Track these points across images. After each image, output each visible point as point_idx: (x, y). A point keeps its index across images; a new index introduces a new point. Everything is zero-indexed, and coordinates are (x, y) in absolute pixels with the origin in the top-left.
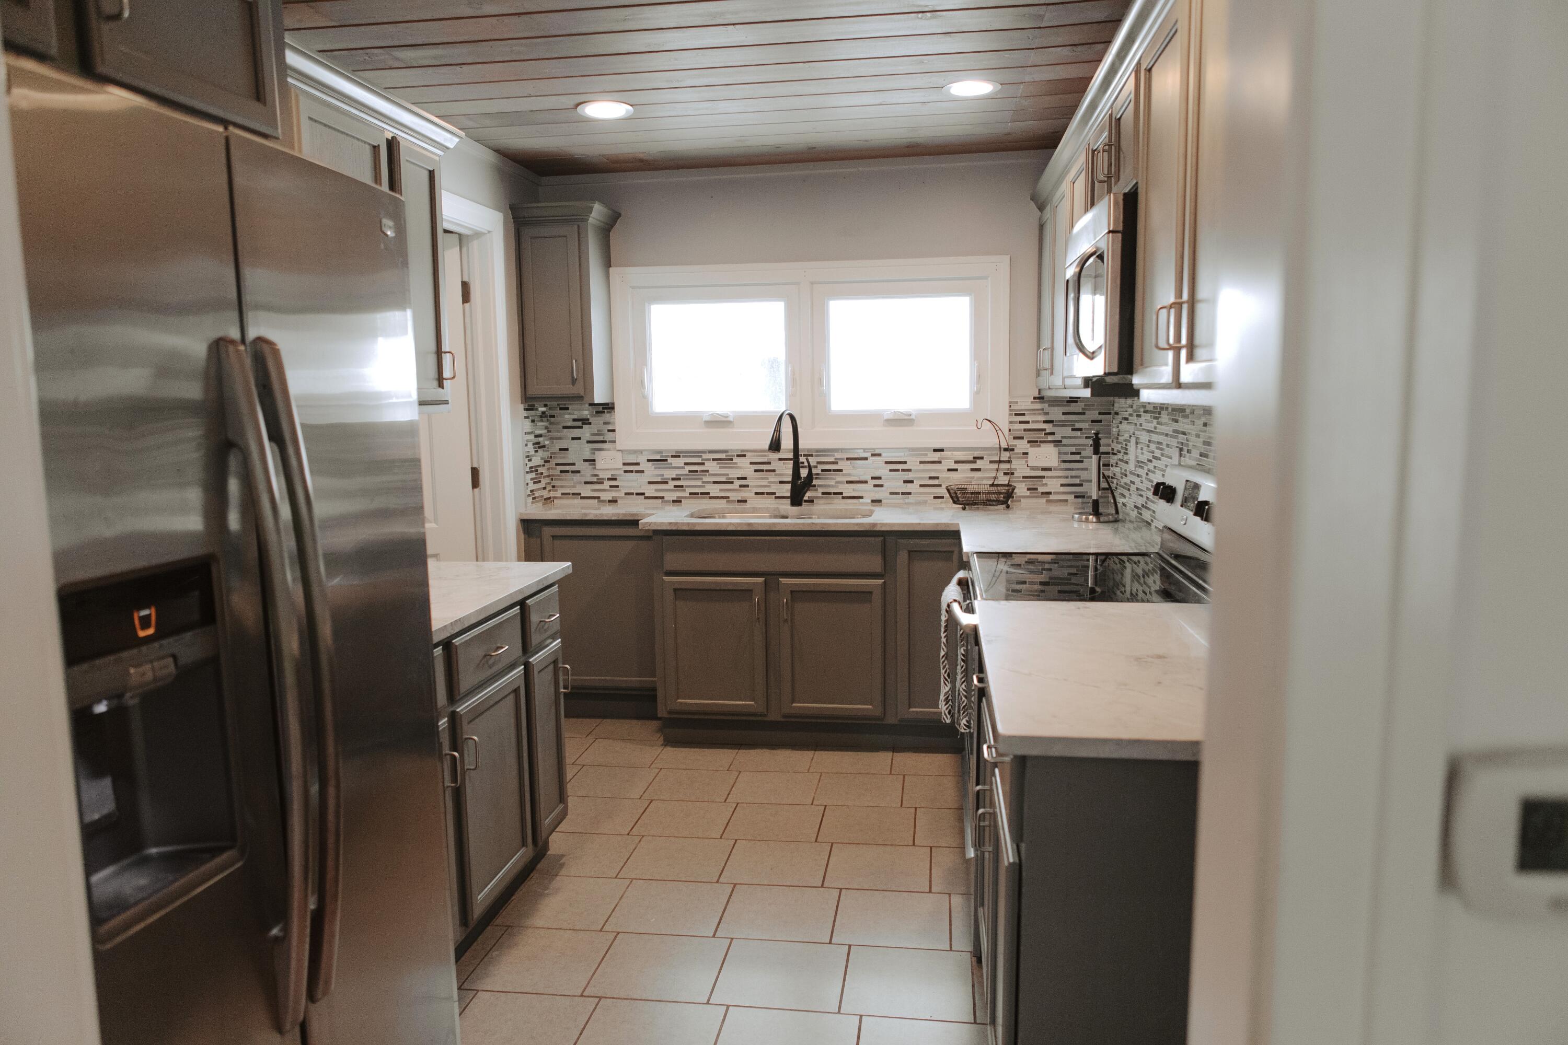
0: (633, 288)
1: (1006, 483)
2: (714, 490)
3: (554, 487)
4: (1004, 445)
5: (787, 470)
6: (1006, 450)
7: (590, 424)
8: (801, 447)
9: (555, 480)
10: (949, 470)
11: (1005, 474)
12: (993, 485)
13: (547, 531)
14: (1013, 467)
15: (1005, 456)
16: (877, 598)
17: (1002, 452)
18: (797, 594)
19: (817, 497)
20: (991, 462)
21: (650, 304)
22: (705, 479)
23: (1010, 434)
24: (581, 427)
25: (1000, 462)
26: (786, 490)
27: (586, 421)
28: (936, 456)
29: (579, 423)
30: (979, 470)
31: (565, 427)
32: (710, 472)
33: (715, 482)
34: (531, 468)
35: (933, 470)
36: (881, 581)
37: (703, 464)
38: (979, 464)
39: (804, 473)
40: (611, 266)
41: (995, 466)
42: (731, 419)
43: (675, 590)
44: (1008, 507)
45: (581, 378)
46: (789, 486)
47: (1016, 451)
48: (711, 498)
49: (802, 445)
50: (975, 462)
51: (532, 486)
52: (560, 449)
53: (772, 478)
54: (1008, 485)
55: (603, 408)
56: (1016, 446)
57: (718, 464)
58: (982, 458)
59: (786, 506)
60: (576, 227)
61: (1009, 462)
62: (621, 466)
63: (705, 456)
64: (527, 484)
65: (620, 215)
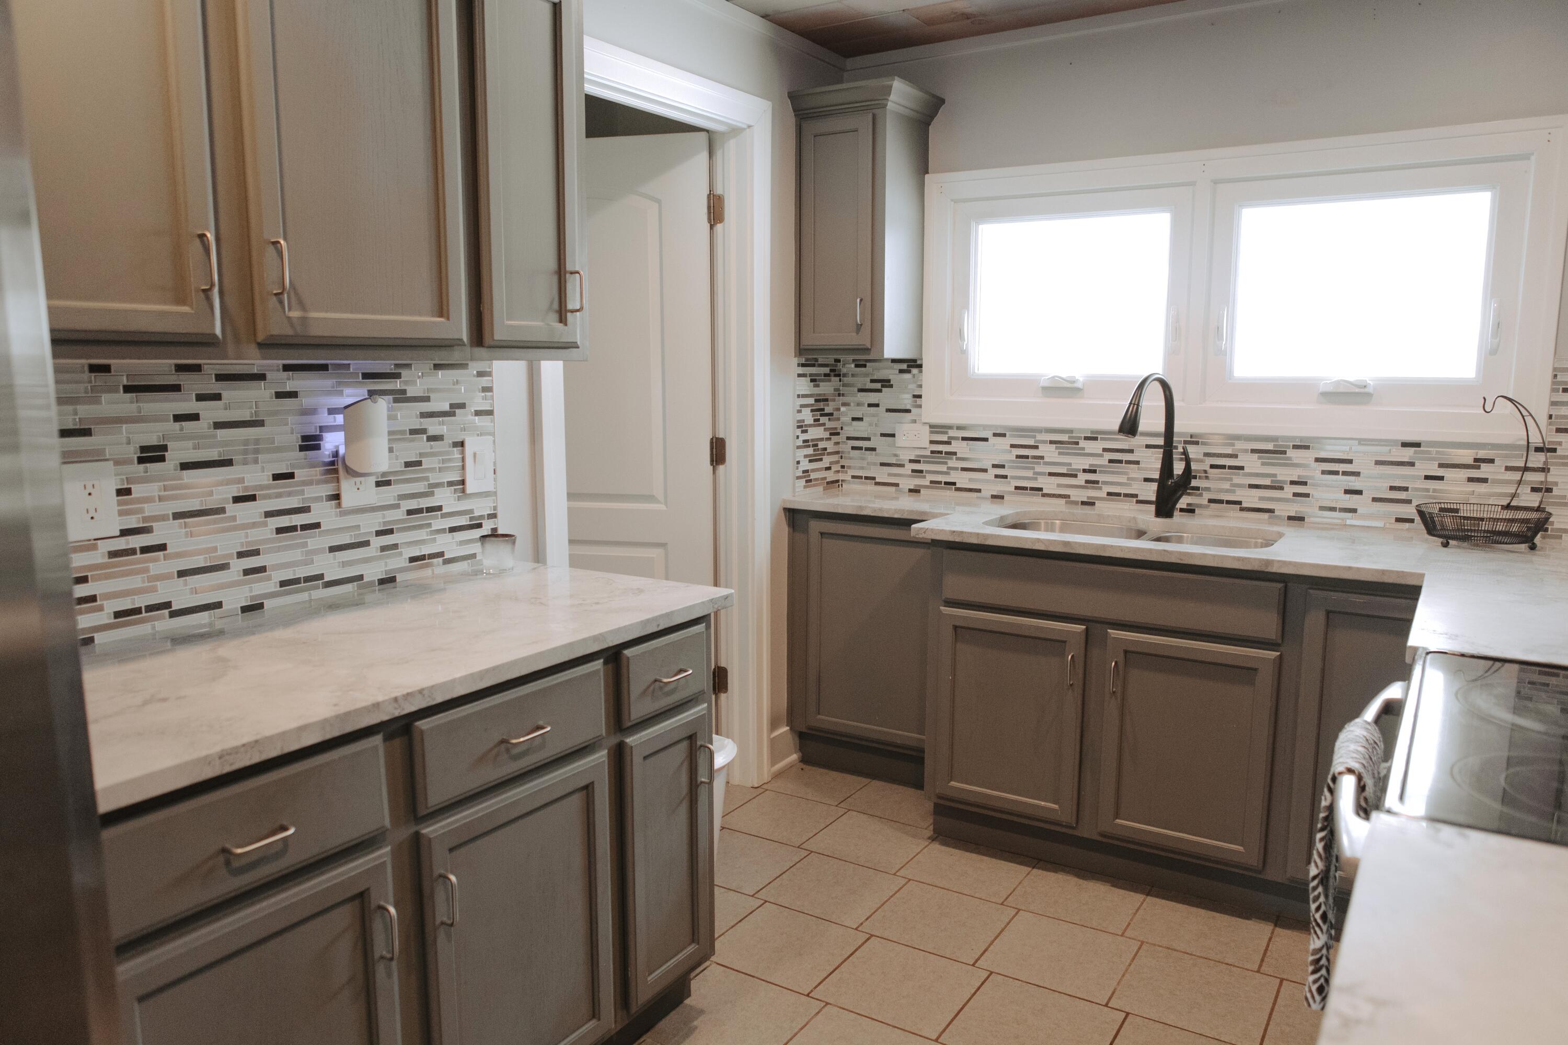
0: (955, 201)
1: (1536, 505)
2: (1049, 485)
3: (843, 467)
4: (1536, 440)
5: (1153, 463)
6: (1538, 450)
7: (891, 386)
8: (1177, 429)
9: (846, 458)
10: (1427, 478)
11: (1534, 490)
12: (1508, 507)
13: (816, 526)
14: (1550, 479)
15: (1537, 460)
16: (1265, 678)
17: (1532, 453)
18: (1131, 655)
19: (1200, 506)
20: (1508, 468)
21: (978, 223)
22: (1039, 469)
23: (1550, 424)
24: (879, 391)
25: (1526, 469)
26: (1150, 492)
27: (886, 383)
28: (1407, 454)
29: (878, 386)
30: (1485, 480)
31: (861, 390)
32: (1046, 460)
33: (1050, 474)
34: (805, 441)
35: (1398, 476)
36: (1275, 654)
37: (1036, 447)
38: (1485, 471)
39: (1178, 468)
40: (927, 173)
41: (1517, 476)
42: (1079, 385)
43: (956, 628)
44: (1533, 547)
45: (868, 324)
46: (1154, 486)
47: (1559, 452)
48: (1044, 495)
49: (1179, 426)
50: (1479, 467)
51: (805, 465)
52: (854, 419)
53: (1133, 472)
54: (1539, 509)
55: (908, 366)
56: (1560, 443)
57: (1057, 448)
58: (1492, 461)
59: (1147, 517)
60: (870, 116)
61: (1544, 470)
62: (927, 444)
63: (1040, 437)
64: (798, 462)
65: (942, 101)
